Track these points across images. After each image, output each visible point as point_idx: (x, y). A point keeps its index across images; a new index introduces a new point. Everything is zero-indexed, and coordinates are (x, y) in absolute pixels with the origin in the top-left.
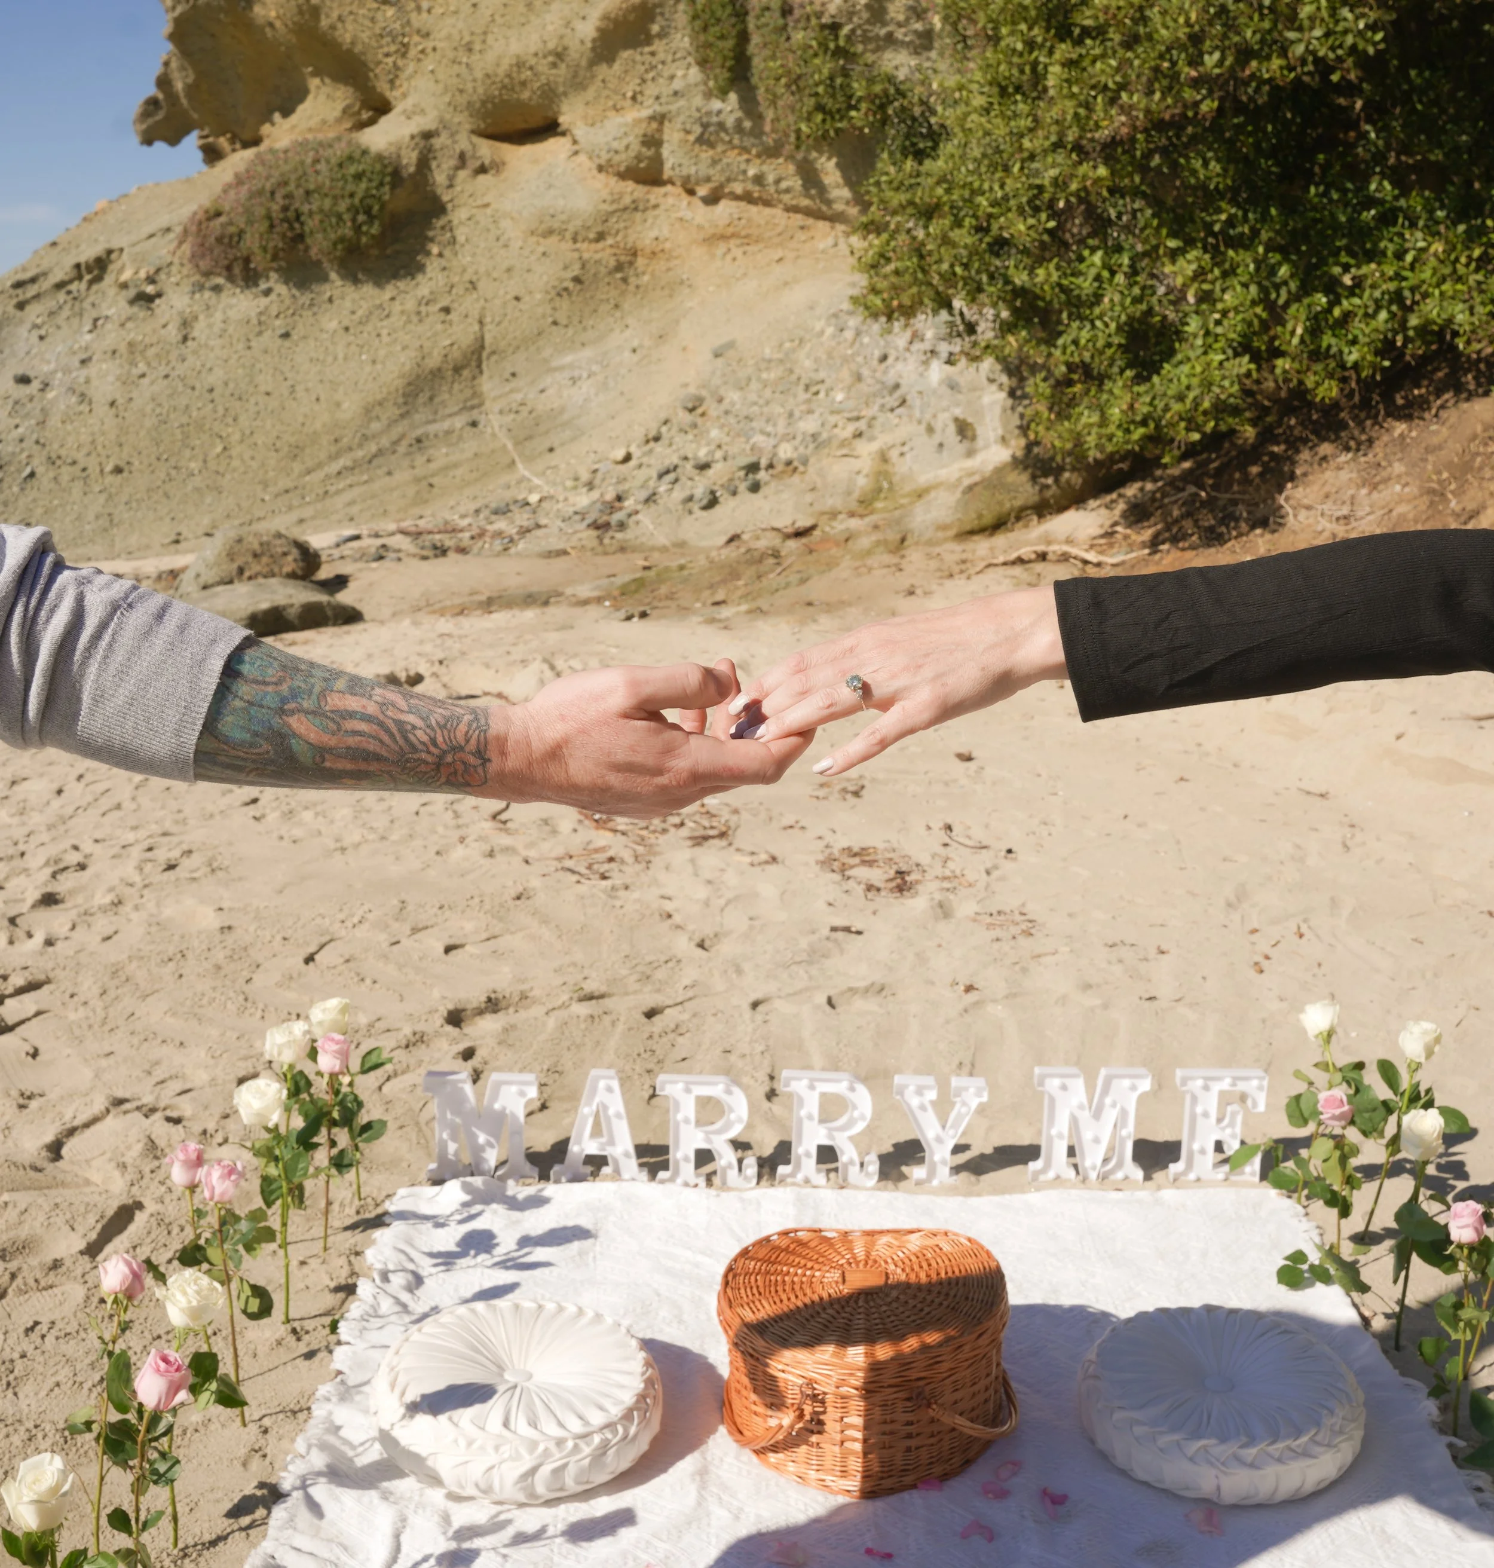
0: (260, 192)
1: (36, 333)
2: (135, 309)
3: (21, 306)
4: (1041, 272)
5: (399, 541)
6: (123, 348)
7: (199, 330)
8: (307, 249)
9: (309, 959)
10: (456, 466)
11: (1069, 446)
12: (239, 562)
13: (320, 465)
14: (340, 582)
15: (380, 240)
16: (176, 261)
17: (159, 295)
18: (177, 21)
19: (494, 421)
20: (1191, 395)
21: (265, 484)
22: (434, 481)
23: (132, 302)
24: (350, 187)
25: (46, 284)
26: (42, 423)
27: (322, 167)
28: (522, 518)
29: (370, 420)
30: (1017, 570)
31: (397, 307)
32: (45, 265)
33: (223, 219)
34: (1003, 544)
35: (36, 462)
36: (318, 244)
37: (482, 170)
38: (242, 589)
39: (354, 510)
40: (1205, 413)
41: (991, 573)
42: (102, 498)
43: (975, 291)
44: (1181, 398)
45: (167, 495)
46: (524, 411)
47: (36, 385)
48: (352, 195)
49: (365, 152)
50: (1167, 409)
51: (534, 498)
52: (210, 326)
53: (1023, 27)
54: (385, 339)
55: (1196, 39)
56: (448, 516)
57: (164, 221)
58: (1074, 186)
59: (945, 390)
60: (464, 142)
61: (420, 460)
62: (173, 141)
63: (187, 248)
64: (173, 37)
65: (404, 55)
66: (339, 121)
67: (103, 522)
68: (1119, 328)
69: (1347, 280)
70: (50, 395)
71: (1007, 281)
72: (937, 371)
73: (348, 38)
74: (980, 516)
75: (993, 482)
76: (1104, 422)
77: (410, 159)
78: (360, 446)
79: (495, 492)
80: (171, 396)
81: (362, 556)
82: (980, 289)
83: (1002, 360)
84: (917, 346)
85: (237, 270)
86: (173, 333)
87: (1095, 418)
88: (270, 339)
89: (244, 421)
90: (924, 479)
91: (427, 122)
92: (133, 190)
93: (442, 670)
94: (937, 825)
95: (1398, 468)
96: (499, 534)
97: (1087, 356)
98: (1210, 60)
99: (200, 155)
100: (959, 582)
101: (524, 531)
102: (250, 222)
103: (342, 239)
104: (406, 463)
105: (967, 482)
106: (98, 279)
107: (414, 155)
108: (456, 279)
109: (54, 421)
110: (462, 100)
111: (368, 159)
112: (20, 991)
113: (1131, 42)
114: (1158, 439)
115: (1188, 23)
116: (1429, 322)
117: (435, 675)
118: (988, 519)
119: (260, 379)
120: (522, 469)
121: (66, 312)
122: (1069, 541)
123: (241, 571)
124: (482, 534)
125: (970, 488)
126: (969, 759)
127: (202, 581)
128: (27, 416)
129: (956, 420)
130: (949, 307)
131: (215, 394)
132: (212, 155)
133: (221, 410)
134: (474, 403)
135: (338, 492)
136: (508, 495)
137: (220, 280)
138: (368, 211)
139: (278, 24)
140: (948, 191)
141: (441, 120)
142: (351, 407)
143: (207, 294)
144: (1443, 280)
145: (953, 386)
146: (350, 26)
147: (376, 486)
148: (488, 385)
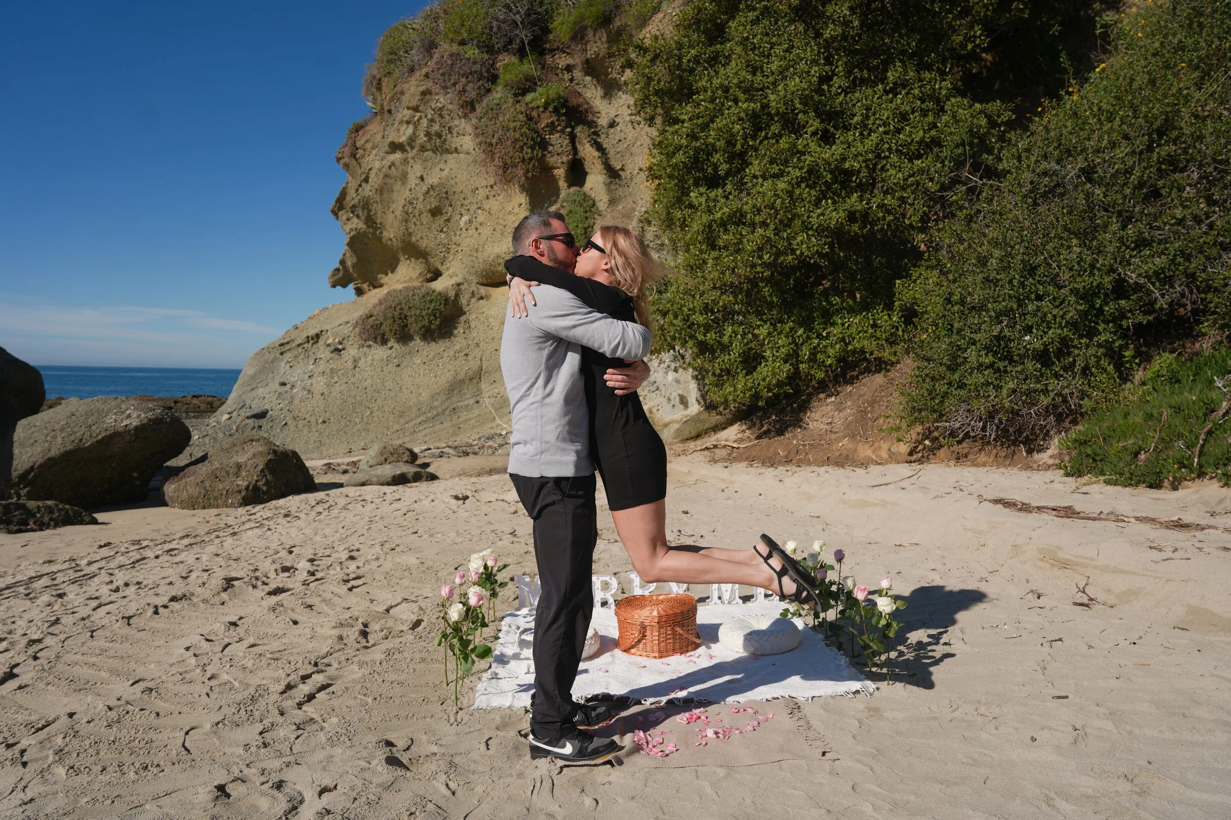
0: (390, 307)
1: (288, 365)
2: (333, 355)
3: (282, 354)
4: (708, 335)
5: (447, 450)
6: (328, 371)
7: (361, 364)
8: (409, 330)
9: (456, 569)
10: (470, 420)
11: (722, 400)
12: (385, 456)
13: (412, 420)
14: (426, 465)
15: (440, 327)
16: (352, 335)
17: (344, 349)
18: (352, 238)
19: (487, 401)
20: (768, 379)
21: (388, 429)
22: (461, 426)
23: (332, 352)
24: (428, 305)
25: (294, 345)
26: (291, 403)
27: (416, 297)
28: (499, 441)
29: (434, 401)
30: (706, 452)
31: (446, 354)
32: (293, 337)
33: (373, 318)
34: (700, 443)
35: (288, 419)
36: (414, 328)
37: (482, 298)
38: (387, 467)
39: (427, 438)
40: (774, 385)
41: (696, 454)
42: (317, 434)
43: (684, 344)
44: (764, 380)
45: (345, 433)
46: (499, 396)
47: (288, 386)
48: (428, 308)
49: (434, 291)
50: (759, 384)
51: (504, 433)
52: (366, 362)
53: (698, 245)
54: (441, 367)
55: (760, 249)
56: (467, 440)
57: (346, 319)
58: (721, 304)
59: (674, 383)
60: (474, 287)
61: (455, 417)
62: (344, 286)
63: (357, 330)
64: (348, 244)
65: (448, 253)
66: (417, 278)
67: (318, 444)
68: (740, 354)
69: (824, 334)
70: (295, 391)
71: (697, 339)
72: (671, 376)
73: (424, 245)
74: (690, 433)
75: (695, 419)
76: (735, 390)
77: (452, 294)
78: (429, 411)
79: (487, 430)
80: (348, 391)
81: (433, 456)
82: (686, 342)
83: (695, 369)
84: (663, 365)
85: (379, 339)
86: (350, 364)
87: (732, 389)
88: (391, 367)
89: (379, 402)
90: (667, 419)
91: (459, 279)
92: (330, 306)
93: (476, 494)
94: (675, 530)
95: (849, 403)
96: (491, 447)
97: (728, 366)
98: (766, 257)
99: (354, 291)
100: (683, 457)
101: (501, 446)
102: (385, 319)
103: (424, 326)
104: (449, 419)
105: (685, 420)
106: (317, 342)
107: (453, 293)
108: (470, 343)
109: (297, 401)
110: (472, 270)
111: (435, 294)
112: (354, 579)
113: (738, 251)
114: (756, 396)
115: (757, 244)
116: (855, 348)
117: (474, 496)
118: (693, 434)
119: (387, 384)
120: (498, 421)
121: (302, 356)
122: (726, 440)
123: (386, 460)
124: (483, 447)
125: (686, 422)
126: (687, 513)
127: (370, 464)
128: (284, 399)
129: (679, 395)
130: (674, 349)
131: (367, 390)
132: (359, 292)
133: (369, 397)
134: (479, 392)
135: (420, 431)
136: (493, 432)
137: (371, 343)
138: (435, 315)
139: (394, 239)
140: (672, 305)
141: (465, 279)
142: (425, 395)
143: (365, 349)
144: (860, 332)
145: (678, 381)
146: (425, 241)
147: (436, 428)
148: (484, 386)
